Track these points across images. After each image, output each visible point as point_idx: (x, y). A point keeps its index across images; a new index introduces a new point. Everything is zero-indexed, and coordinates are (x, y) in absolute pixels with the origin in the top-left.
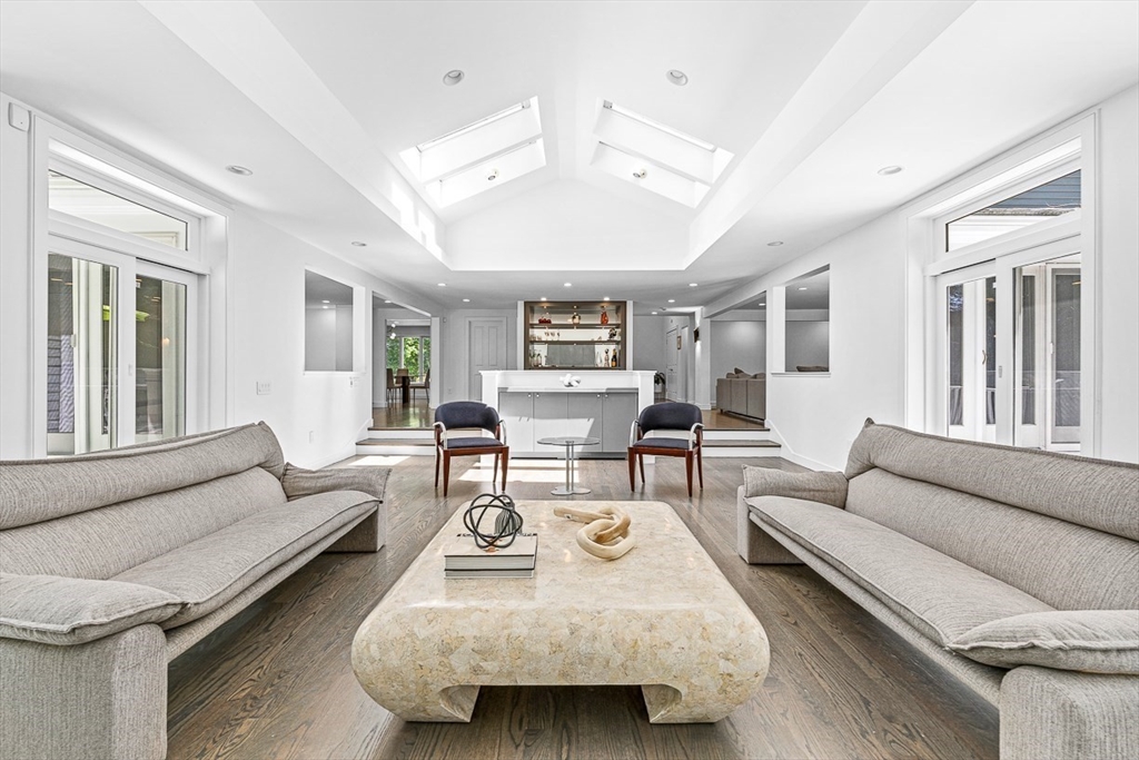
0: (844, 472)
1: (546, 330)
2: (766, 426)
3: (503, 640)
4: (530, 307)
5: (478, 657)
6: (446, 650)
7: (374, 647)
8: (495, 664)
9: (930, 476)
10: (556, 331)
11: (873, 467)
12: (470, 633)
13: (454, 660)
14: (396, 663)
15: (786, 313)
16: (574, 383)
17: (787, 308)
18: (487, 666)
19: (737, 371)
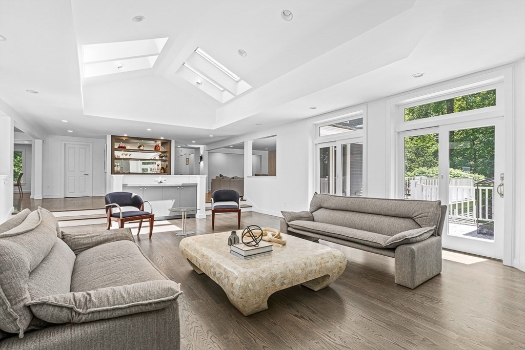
0: (309, 211)
1: (122, 152)
2: (244, 199)
3: (288, 271)
4: (115, 139)
5: (283, 279)
6: (273, 280)
7: (250, 285)
8: (288, 280)
9: (344, 208)
10: (129, 153)
11: (321, 208)
12: (278, 272)
13: (276, 282)
14: (258, 289)
15: (253, 152)
16: (163, 181)
17: (253, 149)
18: (286, 281)
19: (221, 175)
